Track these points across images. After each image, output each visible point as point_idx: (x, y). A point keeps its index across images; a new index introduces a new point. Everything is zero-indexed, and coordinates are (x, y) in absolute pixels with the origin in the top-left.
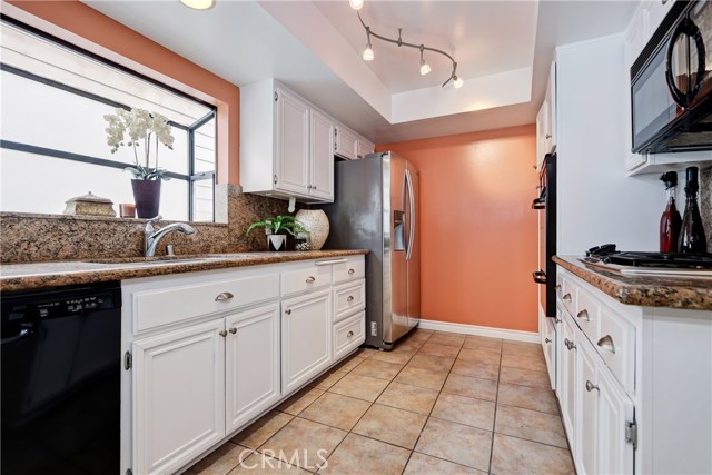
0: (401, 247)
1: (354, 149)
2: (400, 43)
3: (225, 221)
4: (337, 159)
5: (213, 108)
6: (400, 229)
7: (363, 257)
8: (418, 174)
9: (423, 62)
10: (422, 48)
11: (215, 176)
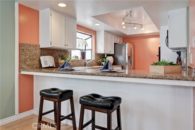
0: (130, 65)
1: (118, 41)
2: (130, 23)
3: (94, 59)
4: (115, 44)
5: (91, 36)
6: (130, 60)
7: (121, 67)
8: (134, 46)
9: (135, 27)
10: (135, 24)
11: (91, 50)
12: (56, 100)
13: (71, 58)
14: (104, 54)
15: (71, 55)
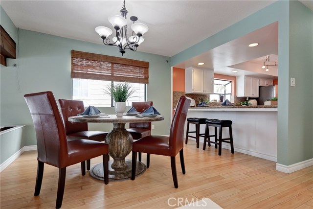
2: (276, 65)
3: (234, 102)
4: (260, 87)
5: (231, 81)
11: (231, 94)
12: (197, 123)
13: (209, 101)
14: (246, 98)
15: (209, 99)
